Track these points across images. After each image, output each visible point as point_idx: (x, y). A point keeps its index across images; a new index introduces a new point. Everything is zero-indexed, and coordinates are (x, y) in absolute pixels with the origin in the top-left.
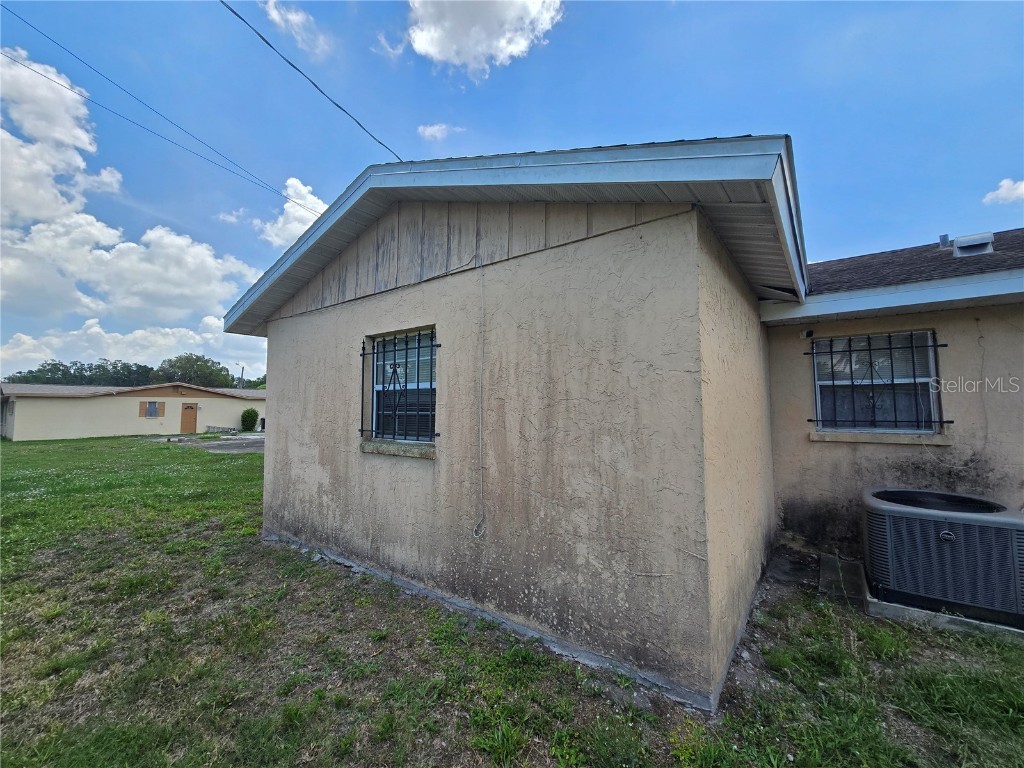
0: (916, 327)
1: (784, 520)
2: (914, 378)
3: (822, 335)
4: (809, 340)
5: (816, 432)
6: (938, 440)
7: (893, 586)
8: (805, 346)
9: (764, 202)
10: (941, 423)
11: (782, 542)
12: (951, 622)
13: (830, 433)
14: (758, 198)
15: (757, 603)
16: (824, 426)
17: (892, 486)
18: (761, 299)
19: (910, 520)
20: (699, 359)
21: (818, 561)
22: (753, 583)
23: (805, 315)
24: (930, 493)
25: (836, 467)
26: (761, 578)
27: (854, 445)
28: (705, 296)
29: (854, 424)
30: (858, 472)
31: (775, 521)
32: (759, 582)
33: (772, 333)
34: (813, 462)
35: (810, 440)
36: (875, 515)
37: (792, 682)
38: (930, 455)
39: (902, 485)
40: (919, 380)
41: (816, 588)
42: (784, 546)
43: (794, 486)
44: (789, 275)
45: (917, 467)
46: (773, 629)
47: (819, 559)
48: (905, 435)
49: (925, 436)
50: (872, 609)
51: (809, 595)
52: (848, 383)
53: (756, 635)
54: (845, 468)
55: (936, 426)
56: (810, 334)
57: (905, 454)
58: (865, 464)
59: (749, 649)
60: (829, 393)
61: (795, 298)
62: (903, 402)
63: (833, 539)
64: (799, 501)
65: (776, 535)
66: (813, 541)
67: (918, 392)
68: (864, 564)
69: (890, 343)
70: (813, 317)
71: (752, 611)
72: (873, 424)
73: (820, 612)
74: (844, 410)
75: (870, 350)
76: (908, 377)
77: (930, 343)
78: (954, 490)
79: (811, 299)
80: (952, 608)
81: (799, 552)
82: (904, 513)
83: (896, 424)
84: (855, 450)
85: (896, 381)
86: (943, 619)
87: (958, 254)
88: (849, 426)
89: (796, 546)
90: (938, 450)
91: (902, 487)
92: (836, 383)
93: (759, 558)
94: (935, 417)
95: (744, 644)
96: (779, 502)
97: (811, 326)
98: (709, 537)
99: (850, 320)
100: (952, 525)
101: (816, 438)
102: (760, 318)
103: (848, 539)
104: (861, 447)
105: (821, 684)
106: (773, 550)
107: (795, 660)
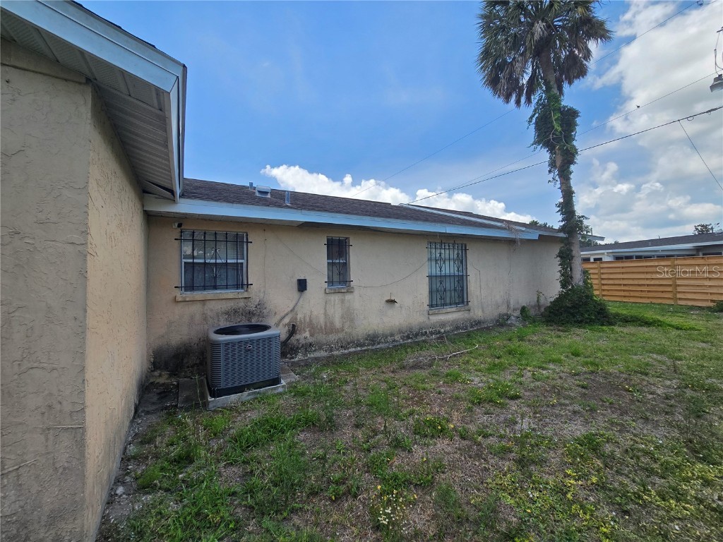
0: (240, 231)
1: (154, 364)
2: (237, 259)
3: (188, 227)
4: (179, 230)
5: (180, 295)
6: (246, 295)
7: (223, 385)
8: (176, 234)
9: (161, 110)
10: (248, 285)
11: (151, 380)
12: (249, 395)
13: (189, 295)
14: (156, 104)
15: (130, 439)
16: (185, 290)
17: (224, 324)
18: (145, 192)
19: (233, 343)
20: (85, 233)
21: (177, 386)
22: (127, 423)
23: (178, 211)
24: (241, 326)
25: (192, 317)
26: (134, 418)
27: (204, 301)
28: (95, 172)
29: (205, 288)
30: (205, 319)
31: (146, 365)
32: (132, 422)
33: (151, 219)
34: (177, 317)
35: (175, 301)
36: (215, 345)
37: (160, 488)
38: (242, 304)
39: (228, 323)
40: (240, 261)
41: (176, 406)
42: (152, 383)
43: (163, 336)
44: (171, 179)
45: (236, 311)
46: (144, 454)
47: (178, 384)
48: (230, 293)
49: (241, 293)
50: (211, 406)
51: (171, 413)
52: (202, 261)
53: (130, 467)
54: (198, 317)
55: (245, 287)
56: (180, 225)
57: (230, 305)
58: (209, 313)
59: (123, 483)
60: (191, 268)
61: (171, 196)
62: (231, 273)
63: (188, 367)
64: (166, 346)
65: (146, 377)
66: (174, 373)
67: (238, 267)
68: (207, 378)
69: (227, 238)
70: (183, 214)
71: (126, 448)
72: (215, 287)
73: (180, 423)
74: (199, 278)
75: (216, 241)
76: (233, 259)
77: (245, 240)
78: (251, 322)
79: (183, 200)
80: (249, 387)
81: (164, 384)
82: (230, 340)
83: (227, 287)
84: (204, 305)
85: (229, 261)
86: (245, 396)
87: (257, 194)
88: (201, 290)
89: (162, 381)
90: (246, 301)
91: (228, 325)
92: (195, 261)
93: (133, 399)
94: (245, 282)
95: (118, 481)
96: (151, 351)
97: (182, 221)
98: (88, 403)
99: (206, 220)
100: (251, 341)
101: (180, 300)
102: (143, 206)
103: (196, 364)
104: (208, 303)
105: (180, 476)
106: (145, 388)
107: (162, 469)
